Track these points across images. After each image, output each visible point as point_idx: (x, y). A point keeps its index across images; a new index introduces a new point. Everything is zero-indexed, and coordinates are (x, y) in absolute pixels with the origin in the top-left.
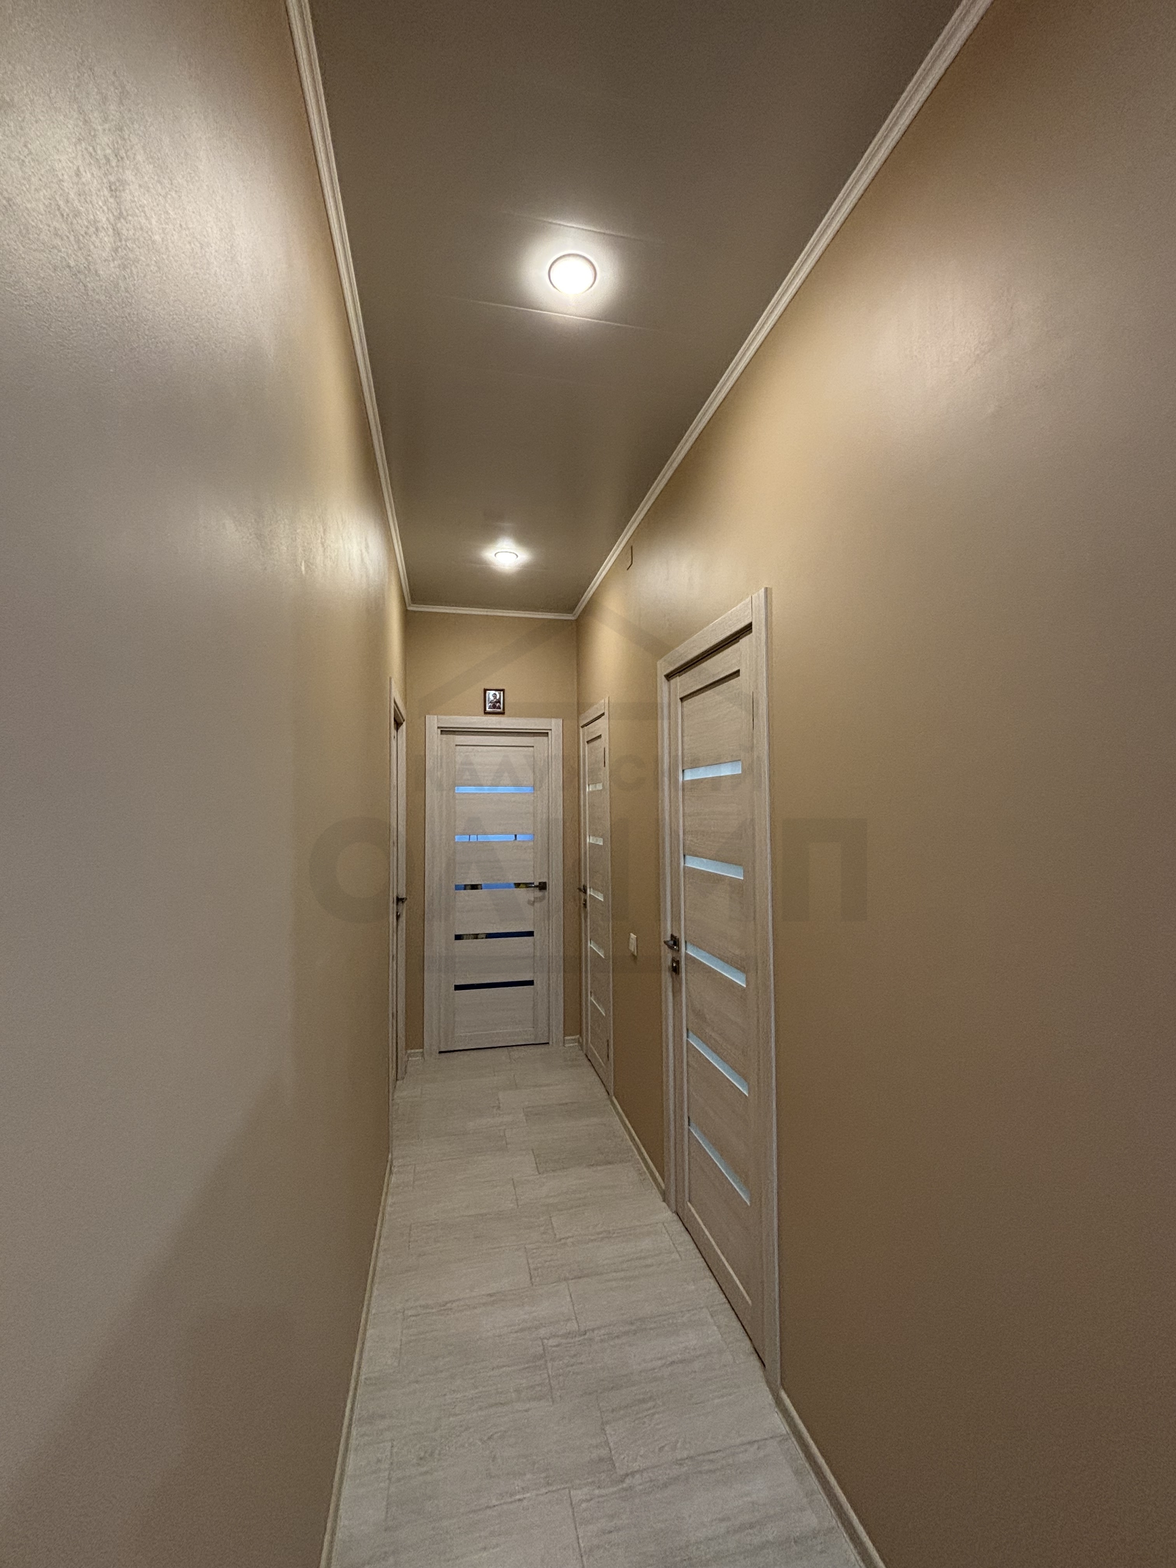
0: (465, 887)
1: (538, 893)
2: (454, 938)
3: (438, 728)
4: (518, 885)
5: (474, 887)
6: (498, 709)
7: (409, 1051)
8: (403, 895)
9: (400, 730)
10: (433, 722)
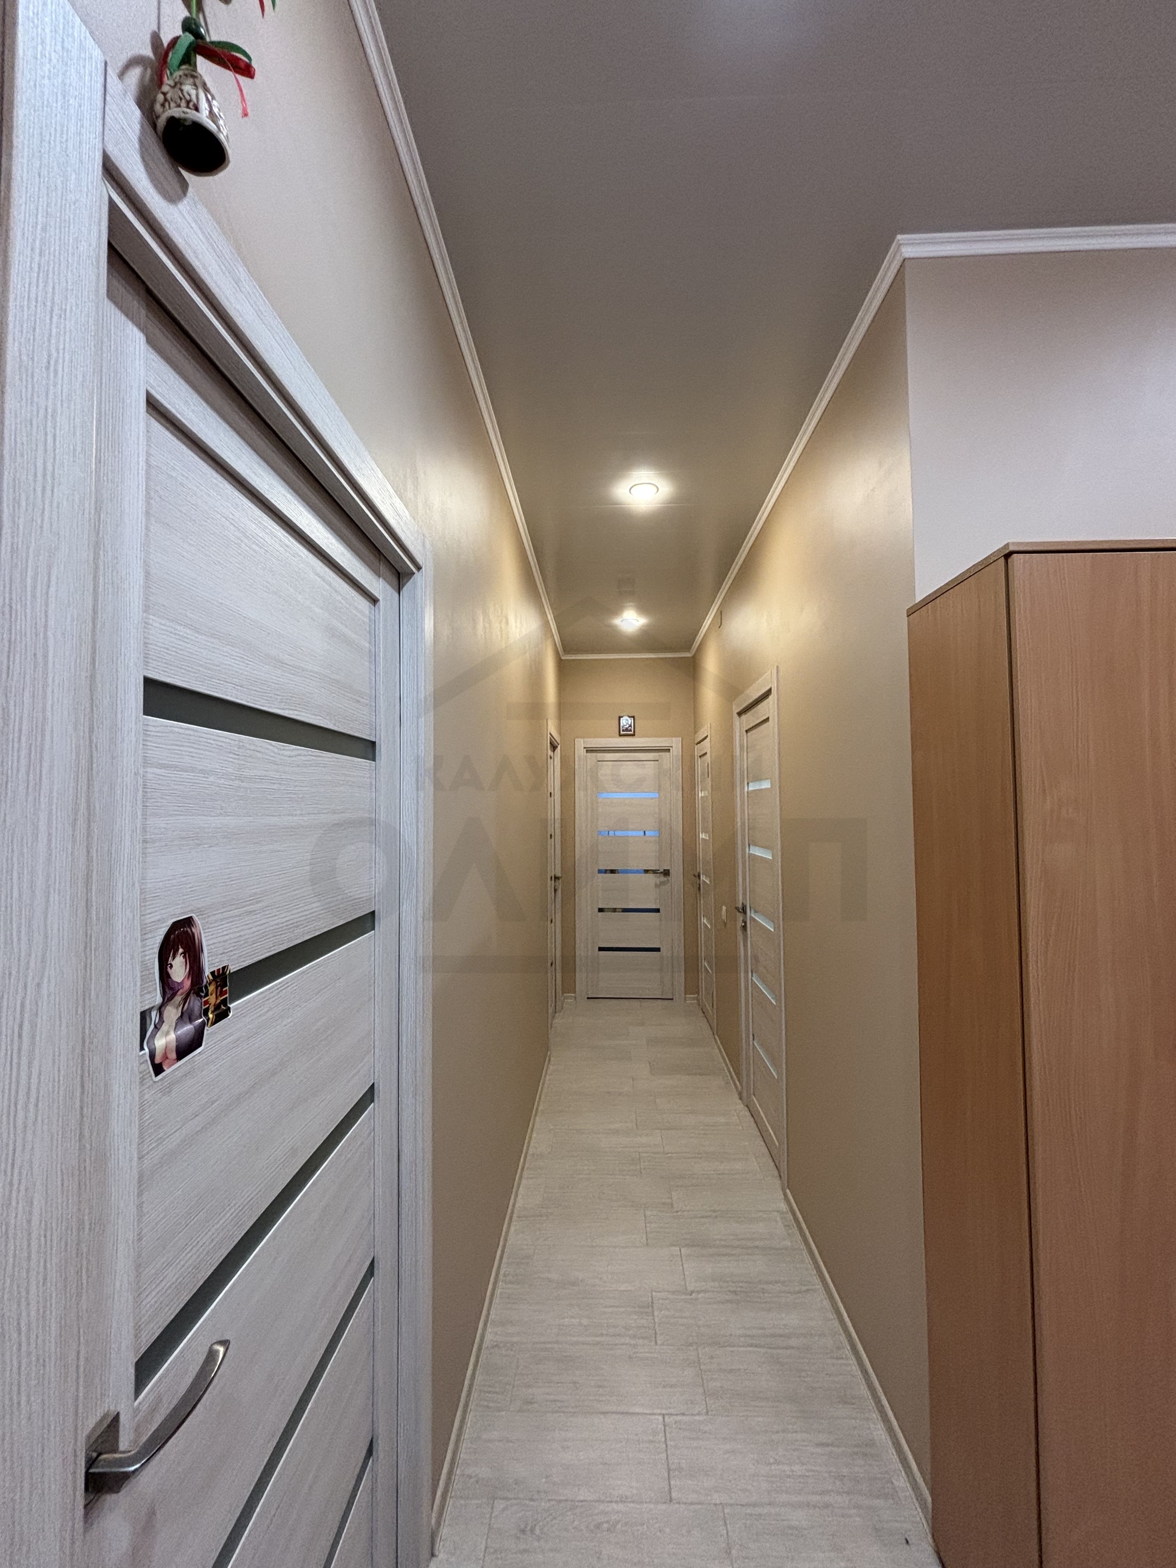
0: (606, 871)
1: (663, 879)
2: (597, 910)
3: (585, 748)
4: (646, 871)
5: (613, 872)
6: (629, 733)
7: (565, 995)
8: (559, 875)
9: (556, 752)
10: (580, 744)
